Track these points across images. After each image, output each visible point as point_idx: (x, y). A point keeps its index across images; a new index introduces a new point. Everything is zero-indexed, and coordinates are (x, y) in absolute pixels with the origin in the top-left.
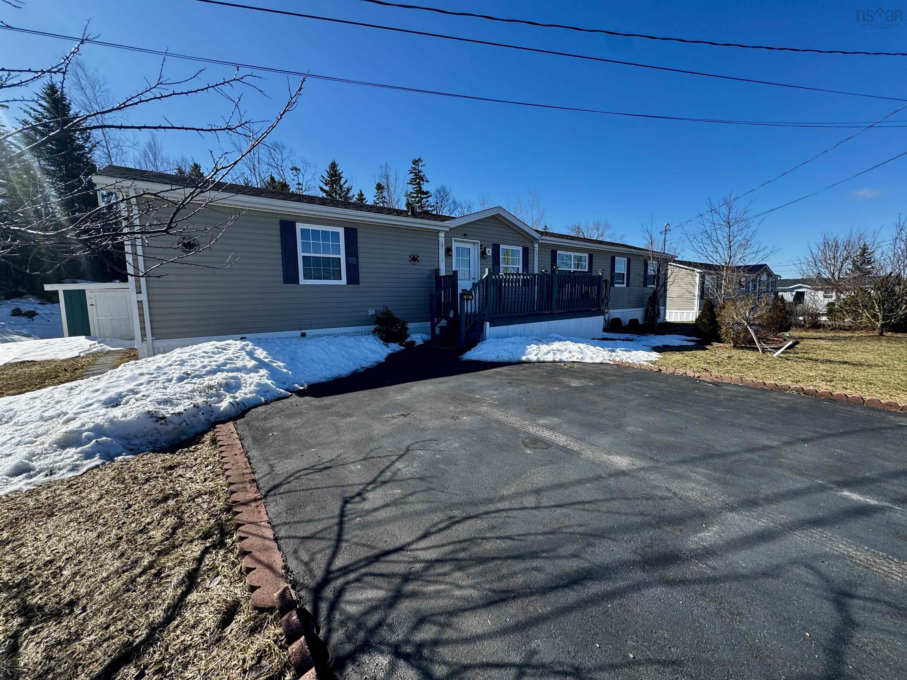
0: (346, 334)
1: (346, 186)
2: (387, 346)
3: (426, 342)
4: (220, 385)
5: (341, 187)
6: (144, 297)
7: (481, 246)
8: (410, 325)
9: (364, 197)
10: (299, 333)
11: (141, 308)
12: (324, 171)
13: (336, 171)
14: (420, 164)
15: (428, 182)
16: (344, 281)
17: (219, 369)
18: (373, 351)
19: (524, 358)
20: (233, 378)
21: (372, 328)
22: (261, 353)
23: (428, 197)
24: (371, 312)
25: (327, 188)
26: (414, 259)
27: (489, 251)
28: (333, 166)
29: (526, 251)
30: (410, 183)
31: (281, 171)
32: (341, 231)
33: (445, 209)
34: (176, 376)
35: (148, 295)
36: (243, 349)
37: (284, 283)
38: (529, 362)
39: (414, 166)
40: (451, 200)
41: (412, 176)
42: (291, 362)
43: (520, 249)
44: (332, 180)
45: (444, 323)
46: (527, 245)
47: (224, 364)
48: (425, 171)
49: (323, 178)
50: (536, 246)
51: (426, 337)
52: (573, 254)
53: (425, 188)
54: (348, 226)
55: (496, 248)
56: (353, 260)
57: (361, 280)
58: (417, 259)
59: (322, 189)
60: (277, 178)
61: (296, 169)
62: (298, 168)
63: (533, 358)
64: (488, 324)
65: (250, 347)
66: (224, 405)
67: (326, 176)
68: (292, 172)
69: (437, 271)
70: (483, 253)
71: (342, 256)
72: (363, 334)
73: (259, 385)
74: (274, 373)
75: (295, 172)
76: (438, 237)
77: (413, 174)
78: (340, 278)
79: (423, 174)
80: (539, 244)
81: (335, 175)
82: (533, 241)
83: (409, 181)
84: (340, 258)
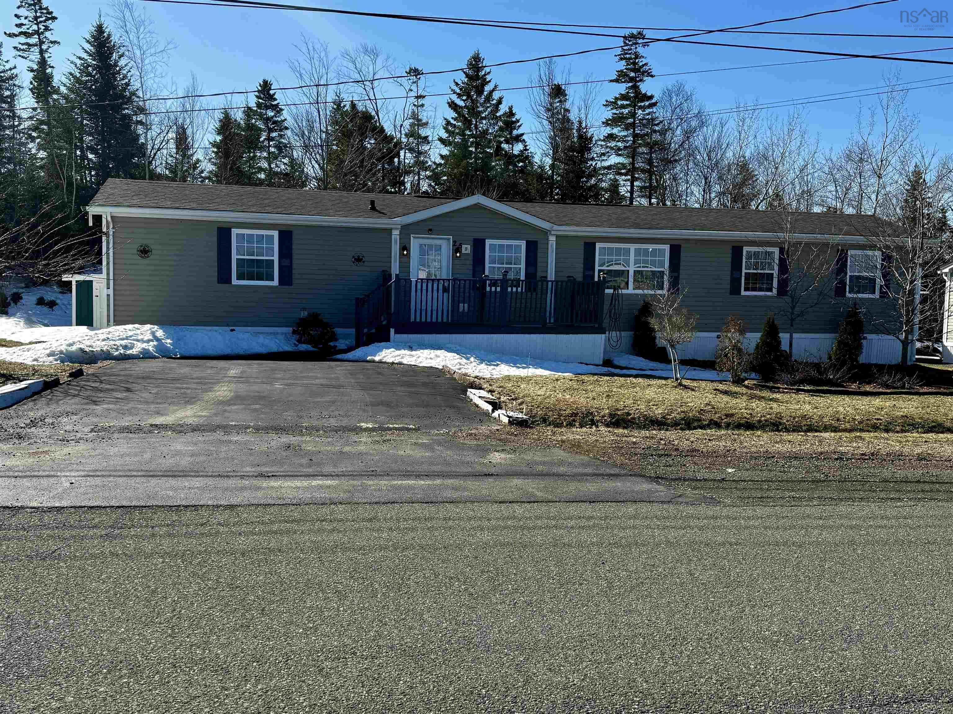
3: (349, 347)
4: (121, 345)
6: (111, 292)
7: (454, 242)
10: (228, 329)
11: (108, 300)
16: (276, 283)
17: (127, 338)
20: (130, 343)
24: (304, 314)
26: (358, 260)
27: (467, 249)
29: (532, 248)
32: (276, 234)
34: (101, 338)
35: (114, 290)
37: (218, 283)
41: (622, 65)
42: (177, 342)
43: (523, 244)
46: (535, 237)
47: (131, 336)
49: (457, 84)
50: (552, 239)
51: (354, 343)
52: (633, 247)
53: (646, 87)
54: (284, 229)
55: (480, 244)
56: (286, 262)
57: (295, 281)
58: (362, 259)
64: (392, 331)
66: (116, 353)
69: (386, 272)
70: (457, 249)
71: (276, 258)
73: (144, 349)
74: (160, 345)
76: (391, 235)
77: (624, 62)
78: (273, 280)
79: (645, 61)
80: (557, 237)
81: (477, 77)
82: (546, 233)
83: (615, 77)
84: (273, 260)
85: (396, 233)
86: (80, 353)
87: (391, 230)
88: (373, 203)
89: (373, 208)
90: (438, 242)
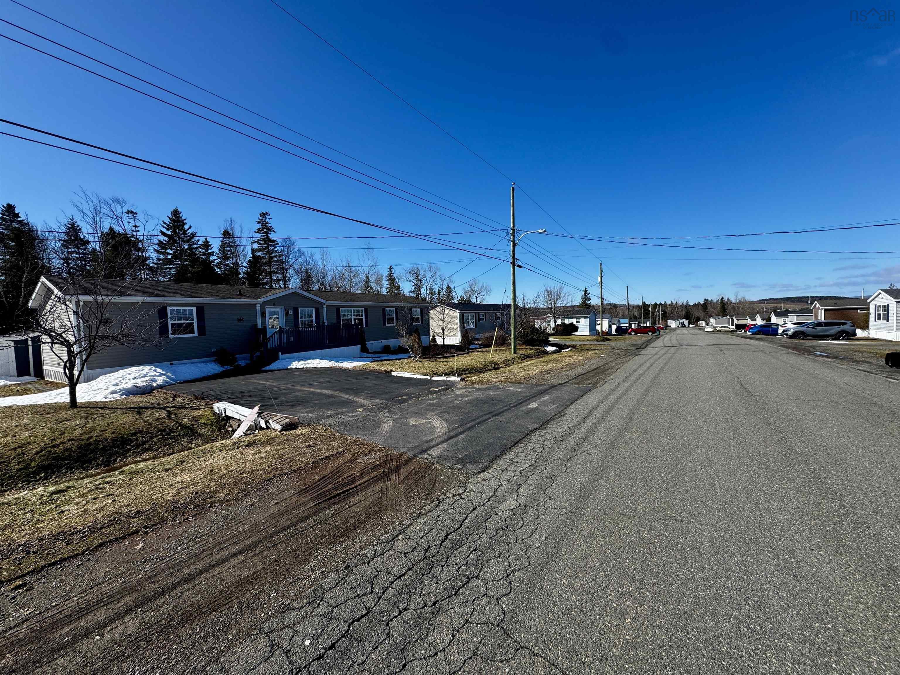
0: (199, 362)
1: (190, 231)
2: (223, 367)
3: (247, 364)
4: (149, 380)
5: (185, 232)
7: (285, 309)
8: (237, 356)
9: (210, 244)
10: (169, 363)
12: (166, 217)
13: (179, 217)
14: (268, 217)
15: (275, 232)
16: (196, 334)
17: (145, 376)
18: (214, 369)
19: (289, 367)
20: (152, 378)
21: (214, 358)
22: (160, 371)
23: (275, 244)
24: (214, 350)
25: (169, 233)
27: (291, 312)
28: (176, 213)
29: (317, 311)
30: (258, 232)
31: (120, 222)
32: (194, 309)
33: (292, 255)
36: (151, 369)
37: (161, 337)
38: (291, 369)
39: (261, 218)
40: (297, 249)
41: (259, 226)
42: (174, 373)
43: (313, 309)
44: (174, 226)
45: (258, 354)
46: (318, 306)
47: (147, 374)
48: (272, 223)
49: (165, 223)
50: (325, 306)
51: (248, 362)
52: (352, 309)
53: (272, 236)
54: (198, 305)
55: (296, 311)
56: (201, 323)
57: (207, 333)
58: (242, 320)
59: (164, 234)
60: (116, 228)
61: (132, 212)
62: (134, 211)
63: (294, 367)
64: (280, 353)
65: (154, 368)
66: (154, 385)
67: (168, 221)
68: (127, 215)
69: (256, 326)
70: (287, 314)
71: (195, 322)
72: (208, 362)
73: (163, 380)
74: (168, 377)
75: (130, 215)
76: (256, 307)
77: (261, 224)
78: (194, 333)
79: (270, 225)
80: (327, 306)
81: (178, 221)
82: (322, 304)
83: (256, 231)
84: (193, 323)
85: (258, 306)
86: (136, 389)
87: (256, 304)
88: (240, 291)
89: (240, 293)
90: (277, 310)
